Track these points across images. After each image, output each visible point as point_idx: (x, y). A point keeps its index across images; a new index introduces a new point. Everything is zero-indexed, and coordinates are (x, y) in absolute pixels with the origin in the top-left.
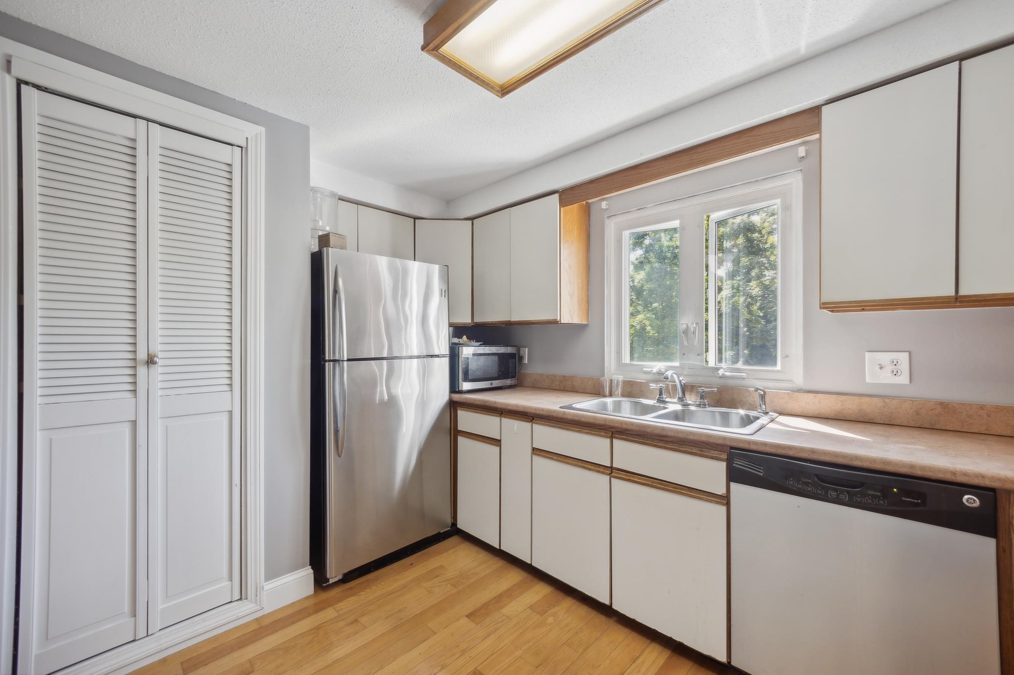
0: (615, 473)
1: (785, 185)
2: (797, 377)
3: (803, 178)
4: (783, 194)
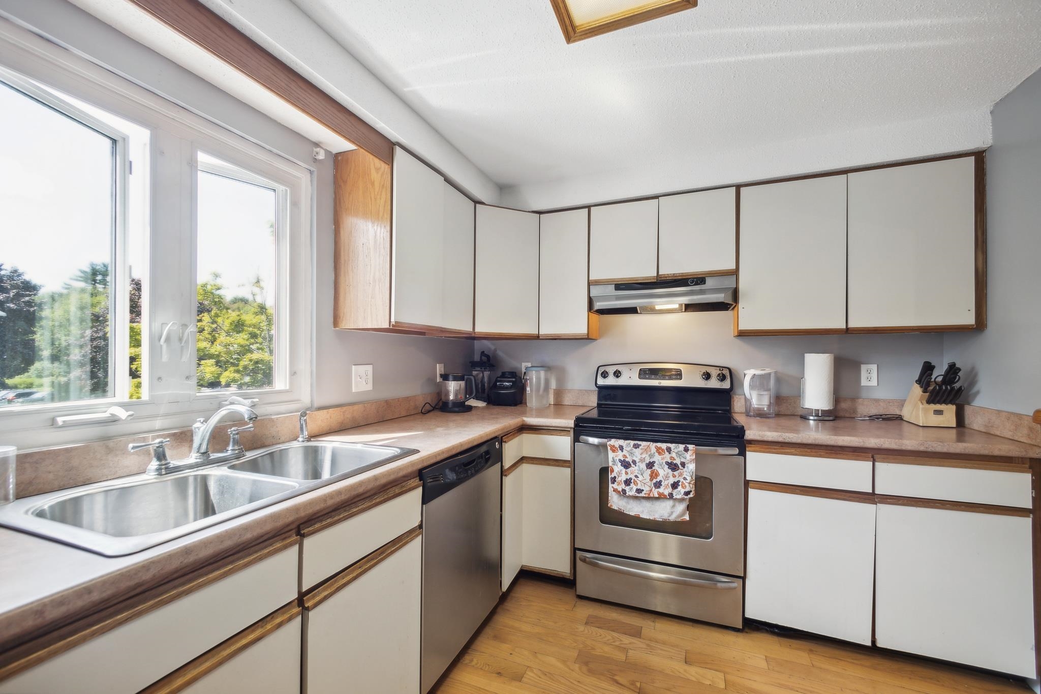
0: (309, 600)
1: (295, 176)
2: (305, 396)
3: (311, 181)
4: (293, 185)
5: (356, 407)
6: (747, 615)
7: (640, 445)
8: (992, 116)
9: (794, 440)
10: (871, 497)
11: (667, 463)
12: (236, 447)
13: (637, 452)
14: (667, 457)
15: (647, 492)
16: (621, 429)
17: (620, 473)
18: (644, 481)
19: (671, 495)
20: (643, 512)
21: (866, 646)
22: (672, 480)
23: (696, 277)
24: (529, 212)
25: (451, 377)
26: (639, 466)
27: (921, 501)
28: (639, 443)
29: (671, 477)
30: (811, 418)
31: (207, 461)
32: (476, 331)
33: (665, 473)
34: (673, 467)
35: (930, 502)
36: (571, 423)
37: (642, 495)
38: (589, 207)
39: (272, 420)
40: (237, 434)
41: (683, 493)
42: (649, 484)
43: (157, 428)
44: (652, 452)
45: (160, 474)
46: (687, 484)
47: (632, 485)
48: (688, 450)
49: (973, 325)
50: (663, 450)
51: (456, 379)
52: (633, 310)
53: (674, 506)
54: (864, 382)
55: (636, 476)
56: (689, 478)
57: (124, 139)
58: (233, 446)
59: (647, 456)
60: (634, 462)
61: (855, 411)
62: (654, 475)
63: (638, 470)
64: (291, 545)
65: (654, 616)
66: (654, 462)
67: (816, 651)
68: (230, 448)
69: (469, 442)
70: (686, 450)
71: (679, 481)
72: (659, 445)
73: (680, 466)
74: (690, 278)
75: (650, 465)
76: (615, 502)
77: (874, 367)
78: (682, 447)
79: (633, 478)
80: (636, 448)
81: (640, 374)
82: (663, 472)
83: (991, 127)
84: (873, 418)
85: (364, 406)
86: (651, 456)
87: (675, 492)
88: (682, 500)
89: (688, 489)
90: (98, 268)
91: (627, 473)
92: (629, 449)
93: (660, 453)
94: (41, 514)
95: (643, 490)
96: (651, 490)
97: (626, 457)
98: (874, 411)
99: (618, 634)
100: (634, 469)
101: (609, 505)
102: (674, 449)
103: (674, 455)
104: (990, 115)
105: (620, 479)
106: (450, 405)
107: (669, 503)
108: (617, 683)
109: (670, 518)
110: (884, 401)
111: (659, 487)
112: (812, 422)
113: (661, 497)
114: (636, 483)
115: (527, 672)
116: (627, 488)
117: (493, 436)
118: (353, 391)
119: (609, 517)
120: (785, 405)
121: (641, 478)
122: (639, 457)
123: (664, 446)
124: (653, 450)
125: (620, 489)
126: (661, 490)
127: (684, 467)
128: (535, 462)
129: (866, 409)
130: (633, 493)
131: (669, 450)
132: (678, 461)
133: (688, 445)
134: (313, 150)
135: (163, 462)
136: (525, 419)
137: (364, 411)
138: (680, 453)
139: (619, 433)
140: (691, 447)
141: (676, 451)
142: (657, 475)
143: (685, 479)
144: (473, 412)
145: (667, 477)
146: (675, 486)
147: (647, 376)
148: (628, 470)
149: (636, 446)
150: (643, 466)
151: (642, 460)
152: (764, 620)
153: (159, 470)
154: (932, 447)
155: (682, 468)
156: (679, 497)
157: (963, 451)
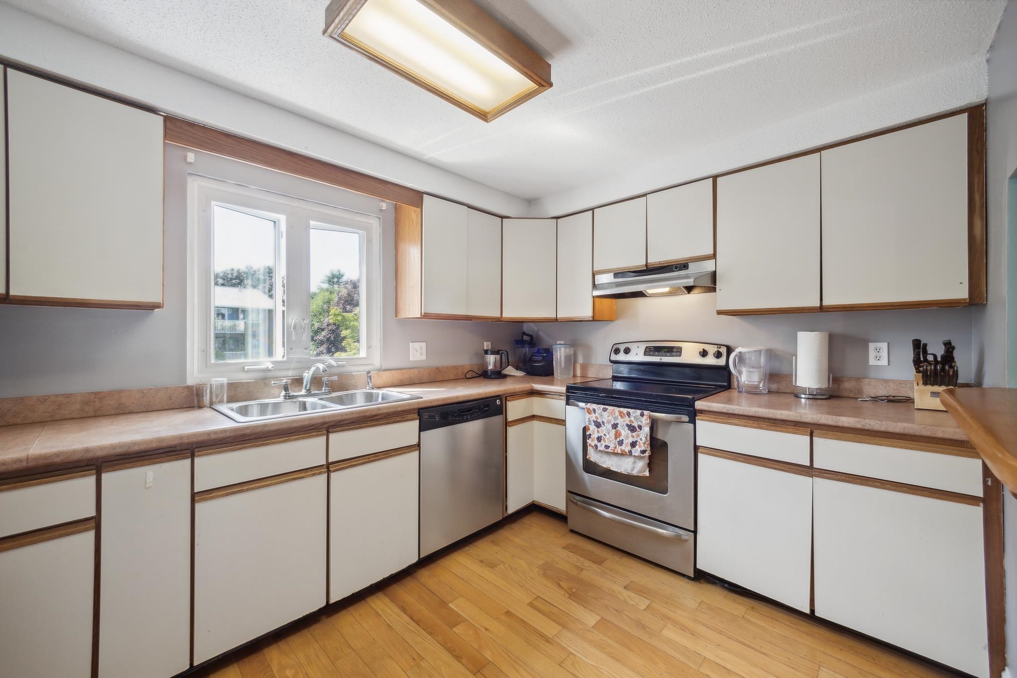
0: (332, 467)
1: (369, 223)
2: (377, 361)
3: (380, 224)
4: (367, 229)
5: (412, 371)
6: (699, 566)
7: (608, 409)
8: (988, 65)
9: (736, 412)
10: (809, 470)
11: (627, 425)
12: (327, 389)
13: (605, 414)
14: (627, 420)
15: (613, 449)
16: (598, 396)
17: (594, 431)
18: (610, 439)
19: (630, 452)
20: (612, 465)
21: (806, 613)
22: (631, 440)
23: (679, 263)
24: (548, 218)
25: (489, 352)
26: (606, 427)
27: (859, 479)
28: (607, 407)
29: (630, 437)
30: (803, 396)
31: (309, 394)
32: (504, 316)
33: (626, 433)
34: (632, 428)
35: (868, 480)
36: (563, 389)
37: (609, 450)
38: (592, 209)
39: (353, 375)
40: (327, 381)
41: (639, 452)
42: (614, 442)
43: (290, 375)
44: (616, 415)
45: (286, 399)
46: (642, 444)
47: (602, 441)
48: (644, 415)
49: (966, 299)
50: (624, 414)
51: (493, 353)
52: (640, 294)
53: (635, 462)
54: (872, 362)
55: (605, 435)
56: (644, 439)
57: (279, 220)
58: (325, 388)
59: (612, 418)
60: (603, 422)
61: (860, 391)
62: (617, 435)
63: (606, 428)
64: (322, 435)
65: (622, 554)
66: (618, 424)
67: (757, 609)
68: (324, 389)
69: (465, 396)
70: (642, 415)
71: (636, 441)
72: (622, 409)
73: (637, 428)
74: (674, 265)
75: (615, 426)
76: (593, 456)
77: (884, 346)
78: (639, 412)
79: (603, 436)
80: (604, 411)
81: (645, 351)
82: (624, 432)
83: (987, 78)
84: (875, 399)
85: (419, 371)
86: (615, 418)
87: (633, 450)
88: (640, 458)
89: (643, 448)
90: (335, 273)
91: (598, 432)
92: (599, 412)
93: (621, 416)
94: (232, 410)
95: (609, 447)
96: (616, 447)
97: (598, 419)
98: (882, 392)
99: (584, 559)
100: (603, 428)
101: (587, 457)
102: (632, 414)
103: (632, 419)
104: (986, 64)
105: (594, 436)
106: (489, 373)
107: (631, 460)
108: (559, 585)
109: (633, 473)
110: (894, 381)
111: (621, 445)
112: (803, 401)
113: (623, 454)
114: (605, 441)
115: (500, 565)
116: (599, 444)
117: (497, 394)
118: (411, 360)
119: (590, 467)
120: (784, 383)
121: (608, 436)
122: (607, 418)
123: (625, 410)
124: (617, 414)
125: (593, 445)
126: (623, 447)
127: (641, 430)
128: (542, 420)
129: (871, 389)
130: (602, 448)
131: (629, 414)
132: (635, 424)
133: (644, 411)
134: (379, 204)
135: (287, 392)
136: (533, 385)
137: (419, 373)
138: (637, 417)
139: (596, 399)
140: (646, 412)
141: (634, 415)
142: (620, 435)
143: (641, 439)
144: (508, 379)
145: (627, 437)
146: (633, 445)
147: (651, 353)
148: (599, 429)
149: (605, 410)
150: (610, 427)
151: (609, 422)
152: (712, 573)
153: (285, 396)
154: (869, 425)
155: (639, 430)
156: (636, 454)
157: (902, 431)
